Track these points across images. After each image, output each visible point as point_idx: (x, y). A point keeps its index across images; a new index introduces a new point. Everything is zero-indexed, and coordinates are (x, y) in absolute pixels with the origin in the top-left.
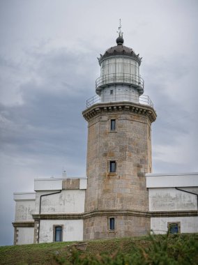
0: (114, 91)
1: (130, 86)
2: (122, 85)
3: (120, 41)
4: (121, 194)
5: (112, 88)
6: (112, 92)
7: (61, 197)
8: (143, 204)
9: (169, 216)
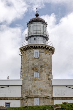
0: (36, 39)
1: (43, 37)
2: (40, 36)
3: (37, 15)
4: (41, 88)
5: (35, 37)
6: (35, 39)
7: (9, 89)
8: (50, 93)
9: (63, 99)
